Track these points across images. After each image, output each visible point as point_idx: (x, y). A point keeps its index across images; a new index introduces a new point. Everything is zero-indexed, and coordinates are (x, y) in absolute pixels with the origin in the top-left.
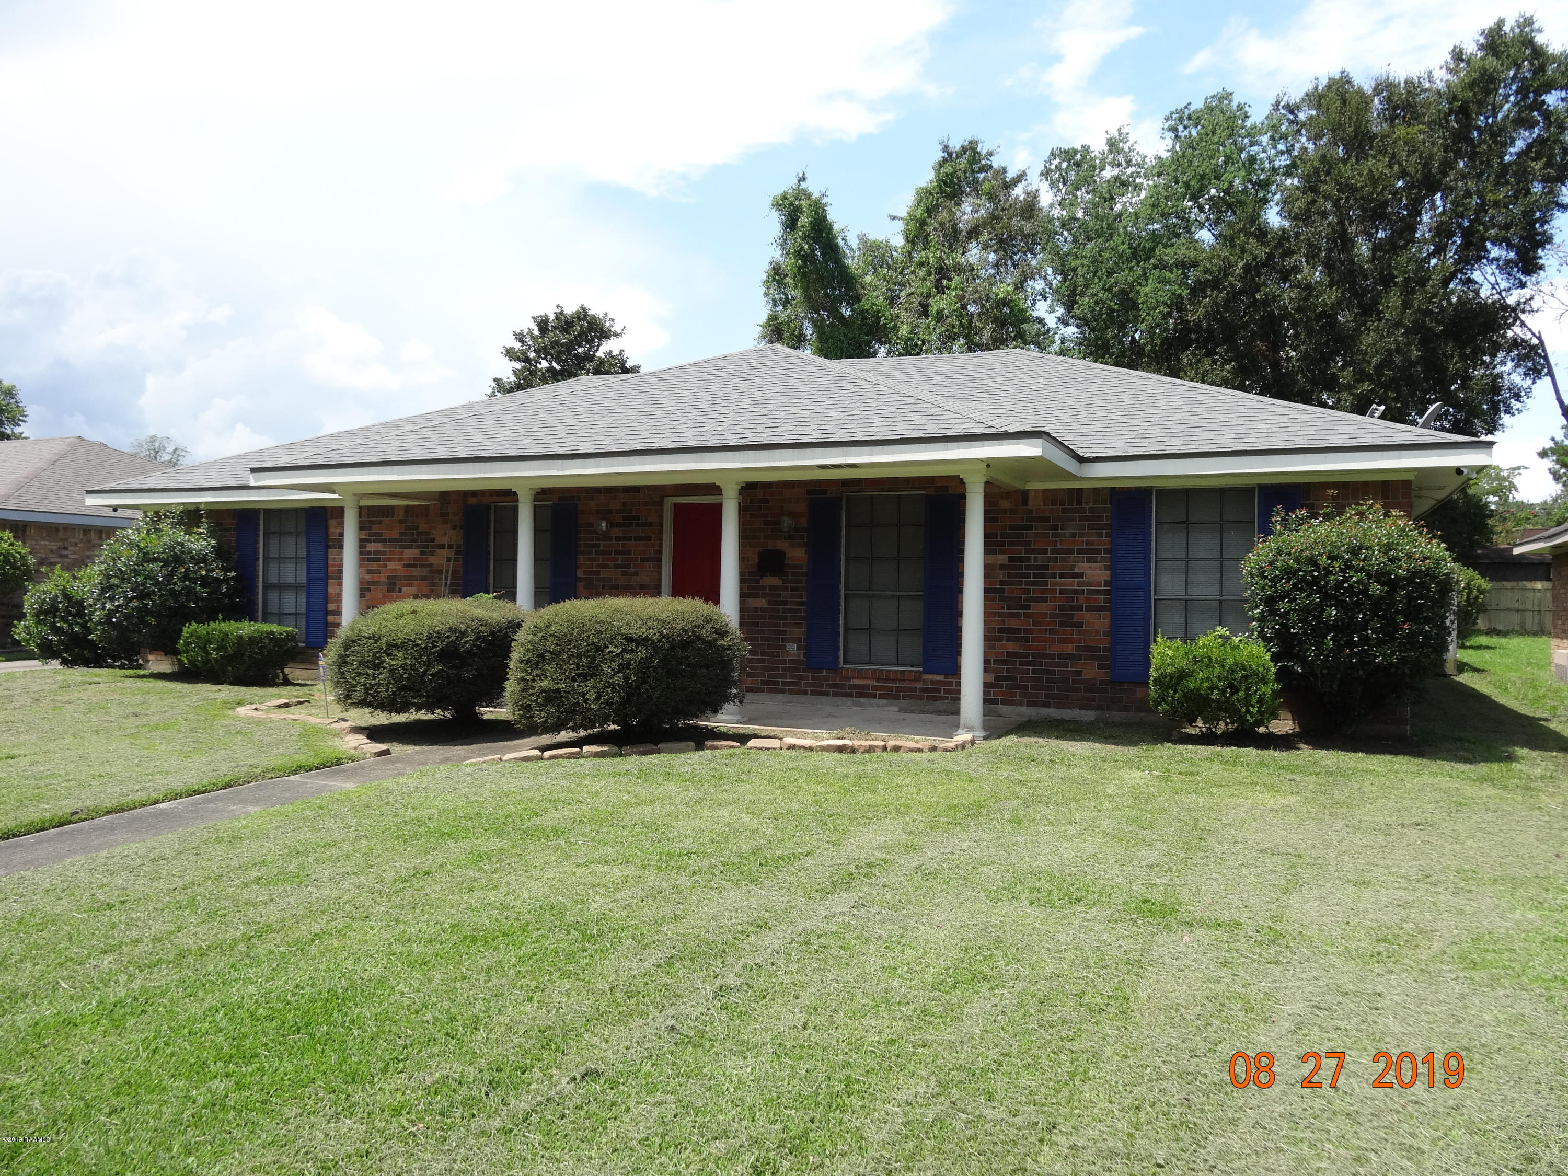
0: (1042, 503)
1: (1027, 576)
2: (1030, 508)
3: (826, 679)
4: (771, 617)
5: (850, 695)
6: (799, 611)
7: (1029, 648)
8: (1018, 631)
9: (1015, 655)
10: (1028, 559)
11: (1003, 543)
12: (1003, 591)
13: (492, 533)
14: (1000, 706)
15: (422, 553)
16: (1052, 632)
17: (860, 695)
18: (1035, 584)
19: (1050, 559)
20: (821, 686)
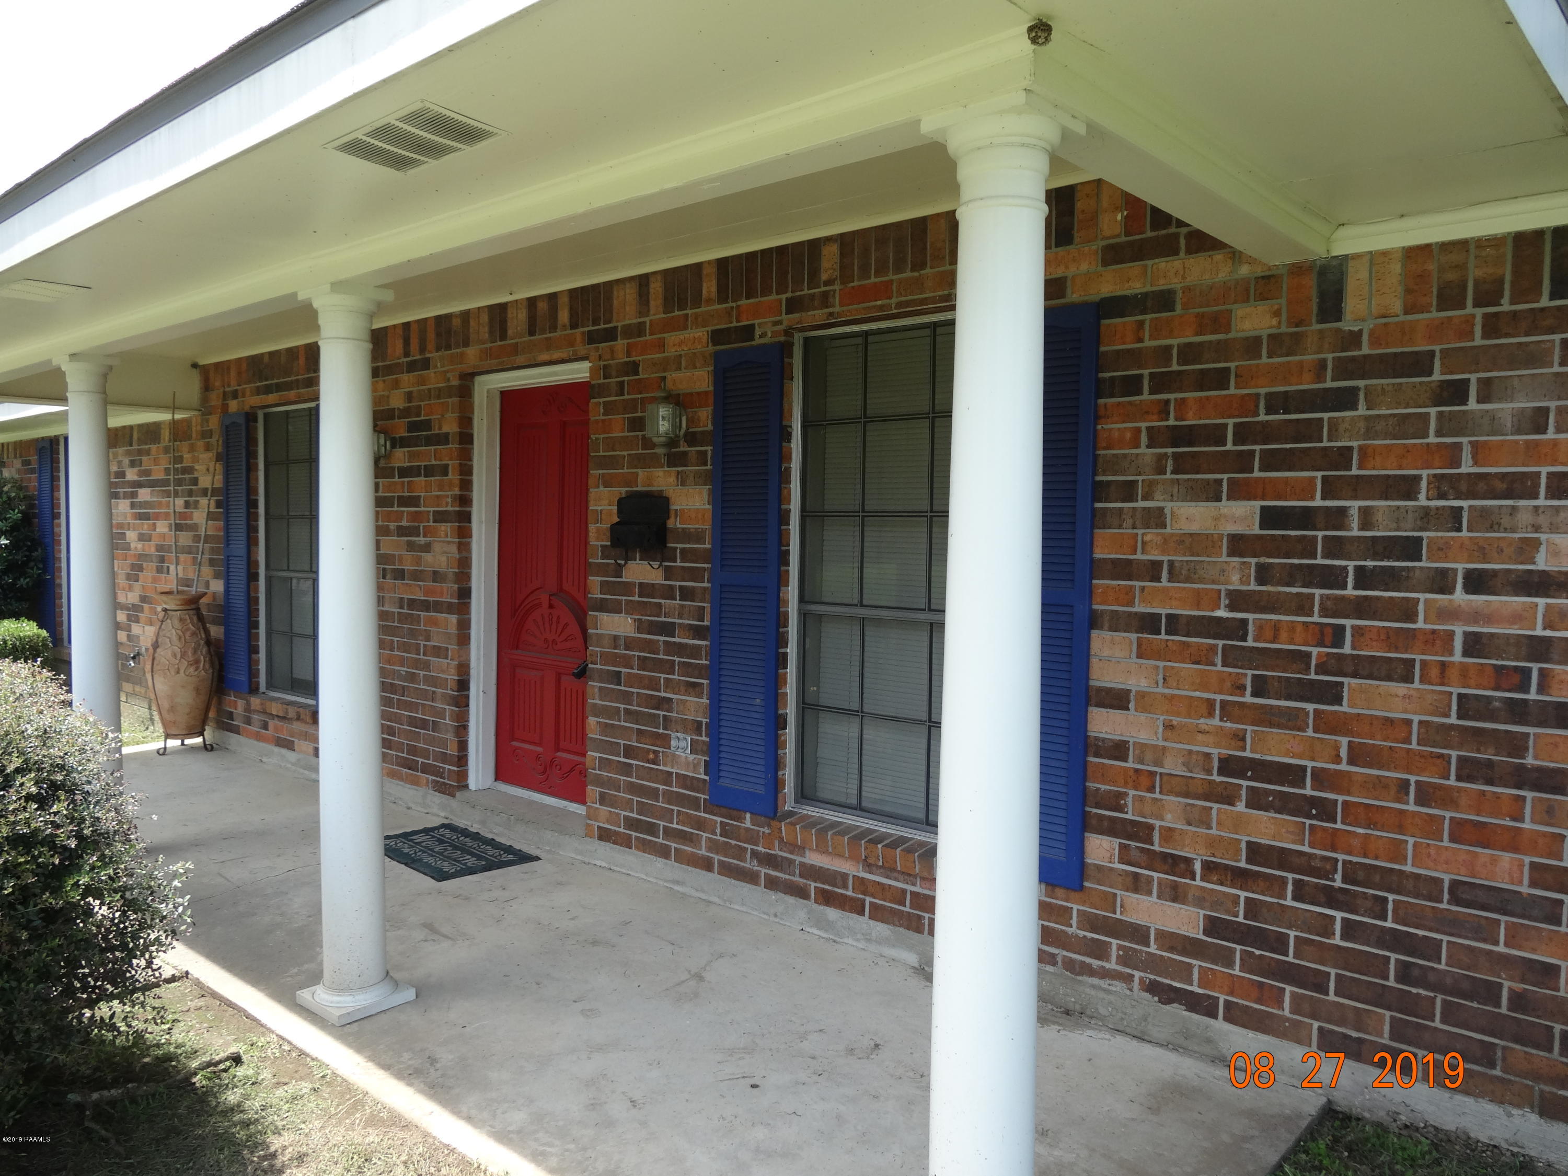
0: (1397, 306)
1: (1334, 578)
2: (1348, 324)
3: (752, 838)
4: (644, 663)
5: (801, 893)
6: (694, 652)
7: (1333, 841)
8: (1294, 775)
9: (1282, 858)
10: (1338, 518)
11: (1243, 462)
12: (1239, 629)
13: (261, 466)
14: (1219, 1025)
15: (187, 505)
16: (1425, 795)
17: (827, 899)
18: (1361, 608)
19: (1426, 517)
20: (740, 853)
